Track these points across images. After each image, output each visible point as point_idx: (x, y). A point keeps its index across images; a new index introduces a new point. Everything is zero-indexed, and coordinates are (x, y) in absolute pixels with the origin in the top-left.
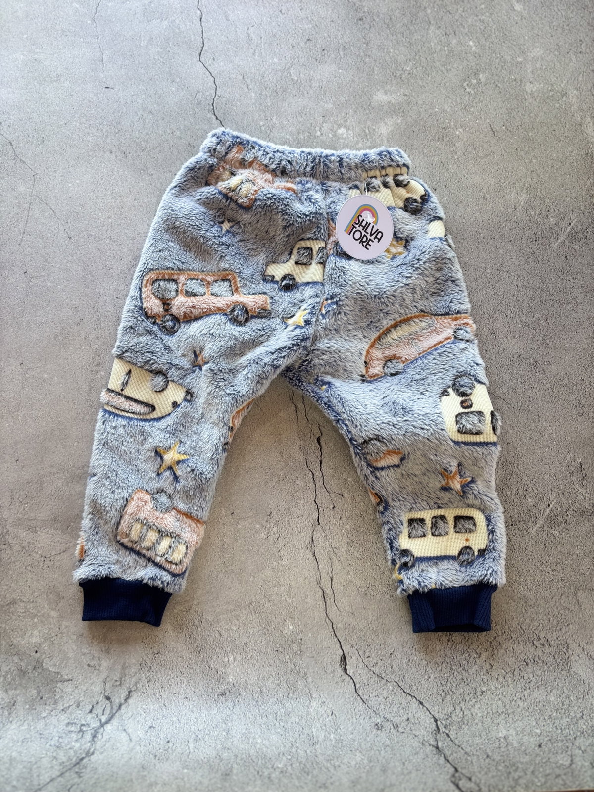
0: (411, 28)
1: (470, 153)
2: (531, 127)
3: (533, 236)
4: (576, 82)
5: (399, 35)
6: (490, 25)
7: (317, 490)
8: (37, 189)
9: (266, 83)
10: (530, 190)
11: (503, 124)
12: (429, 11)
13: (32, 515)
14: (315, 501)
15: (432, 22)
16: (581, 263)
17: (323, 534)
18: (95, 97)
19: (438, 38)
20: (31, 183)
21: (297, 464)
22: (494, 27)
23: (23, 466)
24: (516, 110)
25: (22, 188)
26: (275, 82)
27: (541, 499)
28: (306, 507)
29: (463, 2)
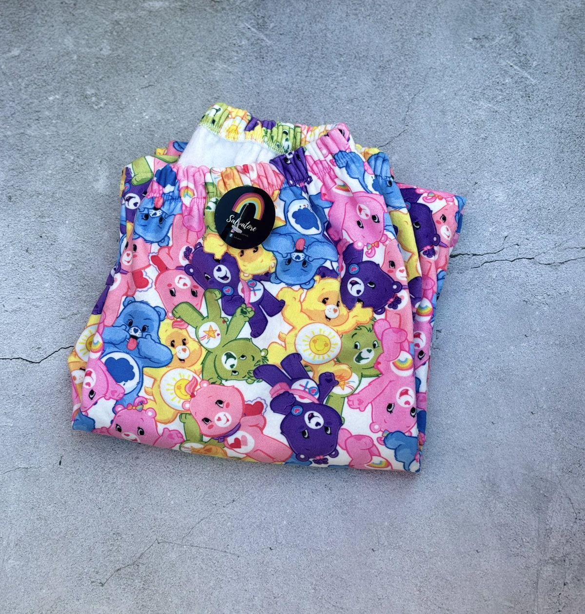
0: (26, 151)
1: (169, 107)
2: (147, 53)
3: (259, 60)
4: (105, 12)
5: (33, 163)
6: (33, 79)
7: (501, 259)
8: (175, 539)
9: (73, 296)
10: (212, 58)
11: (142, 77)
12: (9, 133)
13: (533, 533)
14: (512, 261)
15: (23, 131)
16: (288, 23)
17: (543, 255)
18: (71, 476)
19: (41, 128)
20: (166, 546)
21: (476, 276)
22: (36, 76)
23: (484, 545)
24: (129, 64)
25: (173, 556)
26: (73, 286)
27: (506, 72)
28: (518, 269)
29: (2, 101)
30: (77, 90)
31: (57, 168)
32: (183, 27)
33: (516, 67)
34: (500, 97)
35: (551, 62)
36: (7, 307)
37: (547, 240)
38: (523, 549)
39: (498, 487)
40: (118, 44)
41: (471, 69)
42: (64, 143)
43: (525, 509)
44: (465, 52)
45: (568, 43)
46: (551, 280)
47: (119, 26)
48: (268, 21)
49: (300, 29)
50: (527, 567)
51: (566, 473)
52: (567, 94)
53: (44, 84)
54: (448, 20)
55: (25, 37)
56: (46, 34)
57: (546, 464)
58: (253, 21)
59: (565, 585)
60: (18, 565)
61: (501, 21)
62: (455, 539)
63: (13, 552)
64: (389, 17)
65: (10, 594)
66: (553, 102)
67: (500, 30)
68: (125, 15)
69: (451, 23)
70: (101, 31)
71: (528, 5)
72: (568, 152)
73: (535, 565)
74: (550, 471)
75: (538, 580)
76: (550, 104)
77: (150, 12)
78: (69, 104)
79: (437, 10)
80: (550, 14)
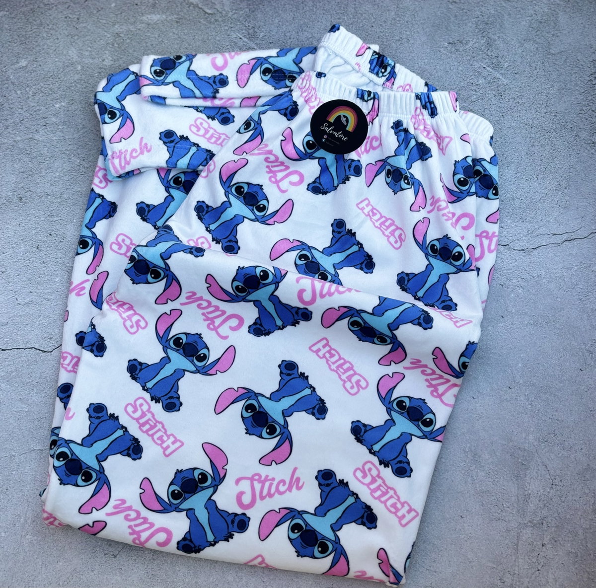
30: (82, 98)
31: (65, 171)
32: (180, 38)
33: (488, 69)
34: (475, 97)
35: (521, 63)
36: (20, 301)
37: (520, 228)
38: (504, 514)
39: (480, 457)
40: (119, 55)
41: (447, 71)
42: (70, 147)
43: (505, 477)
44: (441, 56)
45: (536, 45)
46: (525, 265)
47: (120, 38)
48: (258, 31)
49: (288, 37)
50: (508, 531)
51: (542, 443)
52: (536, 92)
53: (50, 92)
54: (425, 27)
55: (32, 49)
56: (52, 46)
57: (524, 435)
58: (244, 31)
59: (543, 546)
60: (35, 540)
61: (474, 26)
62: (440, 506)
63: (30, 528)
64: (370, 25)
65: (29, 568)
66: (524, 100)
67: (474, 35)
68: (124, 27)
69: (428, 29)
70: (103, 43)
71: (499, 11)
72: (538, 145)
73: (515, 528)
74: (527, 441)
75: (518, 542)
76: (520, 102)
77: (149, 24)
78: (74, 111)
79: (415, 18)
80: (519, 18)
